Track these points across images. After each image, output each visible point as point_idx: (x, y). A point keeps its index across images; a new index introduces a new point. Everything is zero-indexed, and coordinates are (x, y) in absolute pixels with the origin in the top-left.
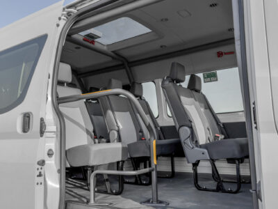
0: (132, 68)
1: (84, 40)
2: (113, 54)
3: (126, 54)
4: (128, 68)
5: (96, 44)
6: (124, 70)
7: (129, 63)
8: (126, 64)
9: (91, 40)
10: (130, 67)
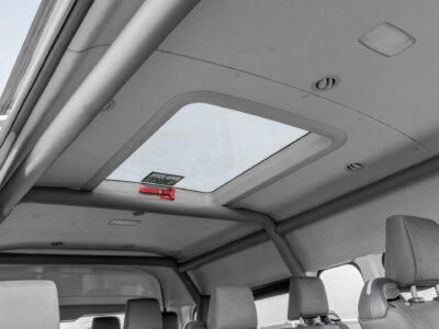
0: (288, 236)
1: (142, 192)
2: (227, 211)
3: (263, 202)
4: (278, 238)
5: (177, 194)
6: (270, 244)
7: (277, 224)
8: (271, 228)
9: (161, 188)
10: (282, 235)
